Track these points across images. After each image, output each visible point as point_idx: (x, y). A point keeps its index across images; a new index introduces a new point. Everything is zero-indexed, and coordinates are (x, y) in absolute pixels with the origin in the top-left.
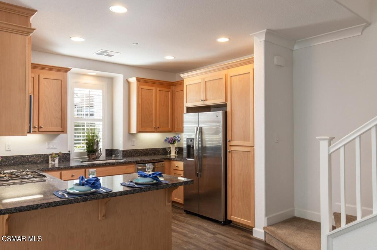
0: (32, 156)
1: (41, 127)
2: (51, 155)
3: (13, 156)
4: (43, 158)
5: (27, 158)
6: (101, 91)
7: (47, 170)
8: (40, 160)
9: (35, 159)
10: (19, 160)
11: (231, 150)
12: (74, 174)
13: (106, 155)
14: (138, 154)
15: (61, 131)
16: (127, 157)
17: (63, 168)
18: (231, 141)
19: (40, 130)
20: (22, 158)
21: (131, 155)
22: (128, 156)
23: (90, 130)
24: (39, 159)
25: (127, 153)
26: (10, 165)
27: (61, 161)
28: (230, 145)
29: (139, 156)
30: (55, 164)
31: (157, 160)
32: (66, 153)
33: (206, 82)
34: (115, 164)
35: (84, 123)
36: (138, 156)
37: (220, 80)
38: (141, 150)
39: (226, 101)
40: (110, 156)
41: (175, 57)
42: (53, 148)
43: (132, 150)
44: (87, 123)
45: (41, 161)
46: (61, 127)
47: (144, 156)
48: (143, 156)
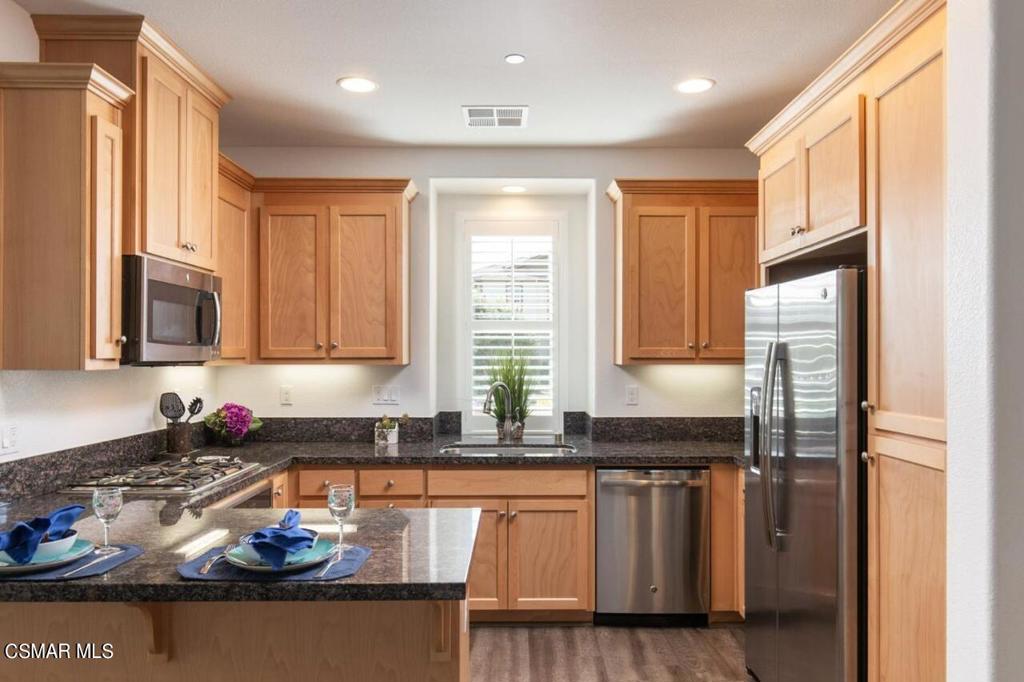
0: (338, 421)
1: (334, 347)
2: (381, 420)
3: (294, 419)
4: (363, 427)
5: (326, 426)
6: (549, 239)
7: (320, 462)
8: (356, 433)
9: (344, 429)
10: (307, 430)
11: (879, 455)
12: (392, 482)
13: (565, 429)
14: (646, 432)
15: (385, 356)
16: (606, 442)
17: (363, 461)
18: (879, 409)
19: (334, 354)
20: (316, 425)
21: (624, 436)
22: (613, 438)
23: (515, 354)
24: (354, 430)
25: (607, 428)
26: (288, 441)
27: (409, 440)
28: (878, 430)
29: (653, 439)
30: (387, 447)
31: (676, 462)
32: (420, 419)
33: (808, 150)
34: (520, 462)
35: (510, 335)
36: (646, 441)
37: (846, 126)
38: (660, 423)
39: (864, 221)
40: (578, 433)
41: (714, 82)
42: (389, 402)
43: (627, 418)
44: (516, 335)
45: (359, 435)
46: (386, 346)
47: (670, 442)
48: (664, 442)
